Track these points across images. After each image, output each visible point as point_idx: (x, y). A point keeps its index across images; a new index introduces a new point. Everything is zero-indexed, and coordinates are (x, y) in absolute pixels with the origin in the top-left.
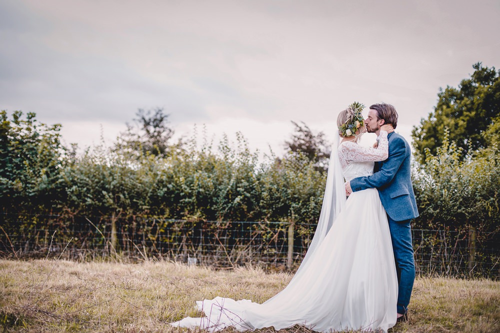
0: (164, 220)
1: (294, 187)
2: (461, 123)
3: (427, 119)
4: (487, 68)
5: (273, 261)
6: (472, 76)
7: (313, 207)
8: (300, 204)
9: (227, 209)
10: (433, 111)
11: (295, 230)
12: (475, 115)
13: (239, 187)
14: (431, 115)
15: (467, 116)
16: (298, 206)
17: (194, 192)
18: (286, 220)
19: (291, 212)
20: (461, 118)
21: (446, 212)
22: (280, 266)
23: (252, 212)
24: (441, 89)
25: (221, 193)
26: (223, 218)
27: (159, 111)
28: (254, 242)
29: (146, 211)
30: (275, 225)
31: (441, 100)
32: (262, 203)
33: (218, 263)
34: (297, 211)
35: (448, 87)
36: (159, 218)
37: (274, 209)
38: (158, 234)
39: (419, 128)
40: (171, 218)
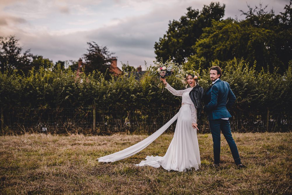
0: (29, 109)
1: (95, 90)
2: (181, 41)
3: (163, 38)
4: (194, 10)
5: (86, 127)
6: (187, 14)
7: (104, 99)
8: (98, 98)
9: (61, 102)
10: (166, 34)
11: (96, 111)
12: (188, 36)
13: (67, 91)
14: (165, 36)
15: (184, 37)
16: (97, 99)
17: (44, 94)
18: (91, 106)
19: (94, 102)
20: (181, 38)
21: (169, 99)
22: (90, 129)
23: (74, 103)
24: (170, 22)
25: (58, 94)
26: (59, 107)
27: (12, 38)
28: (76, 118)
29: (19, 105)
30: (86, 109)
31: (170, 28)
32: (79, 98)
33: (58, 130)
34: (97, 101)
35: (174, 20)
36: (26, 108)
37: (85, 101)
38: (26, 116)
39: (158, 43)
40: (32, 108)
